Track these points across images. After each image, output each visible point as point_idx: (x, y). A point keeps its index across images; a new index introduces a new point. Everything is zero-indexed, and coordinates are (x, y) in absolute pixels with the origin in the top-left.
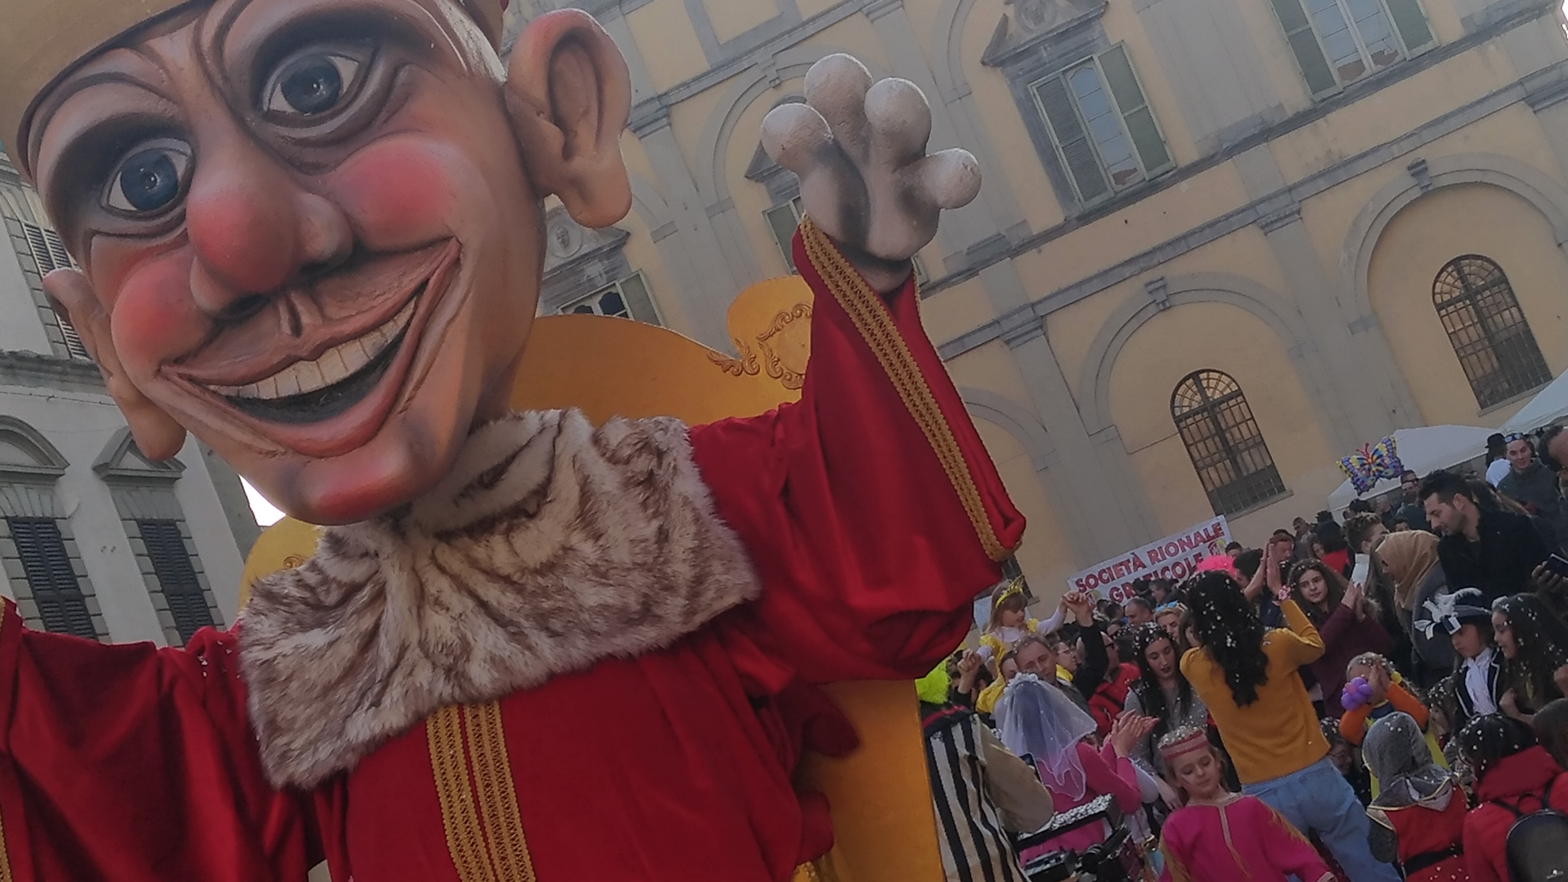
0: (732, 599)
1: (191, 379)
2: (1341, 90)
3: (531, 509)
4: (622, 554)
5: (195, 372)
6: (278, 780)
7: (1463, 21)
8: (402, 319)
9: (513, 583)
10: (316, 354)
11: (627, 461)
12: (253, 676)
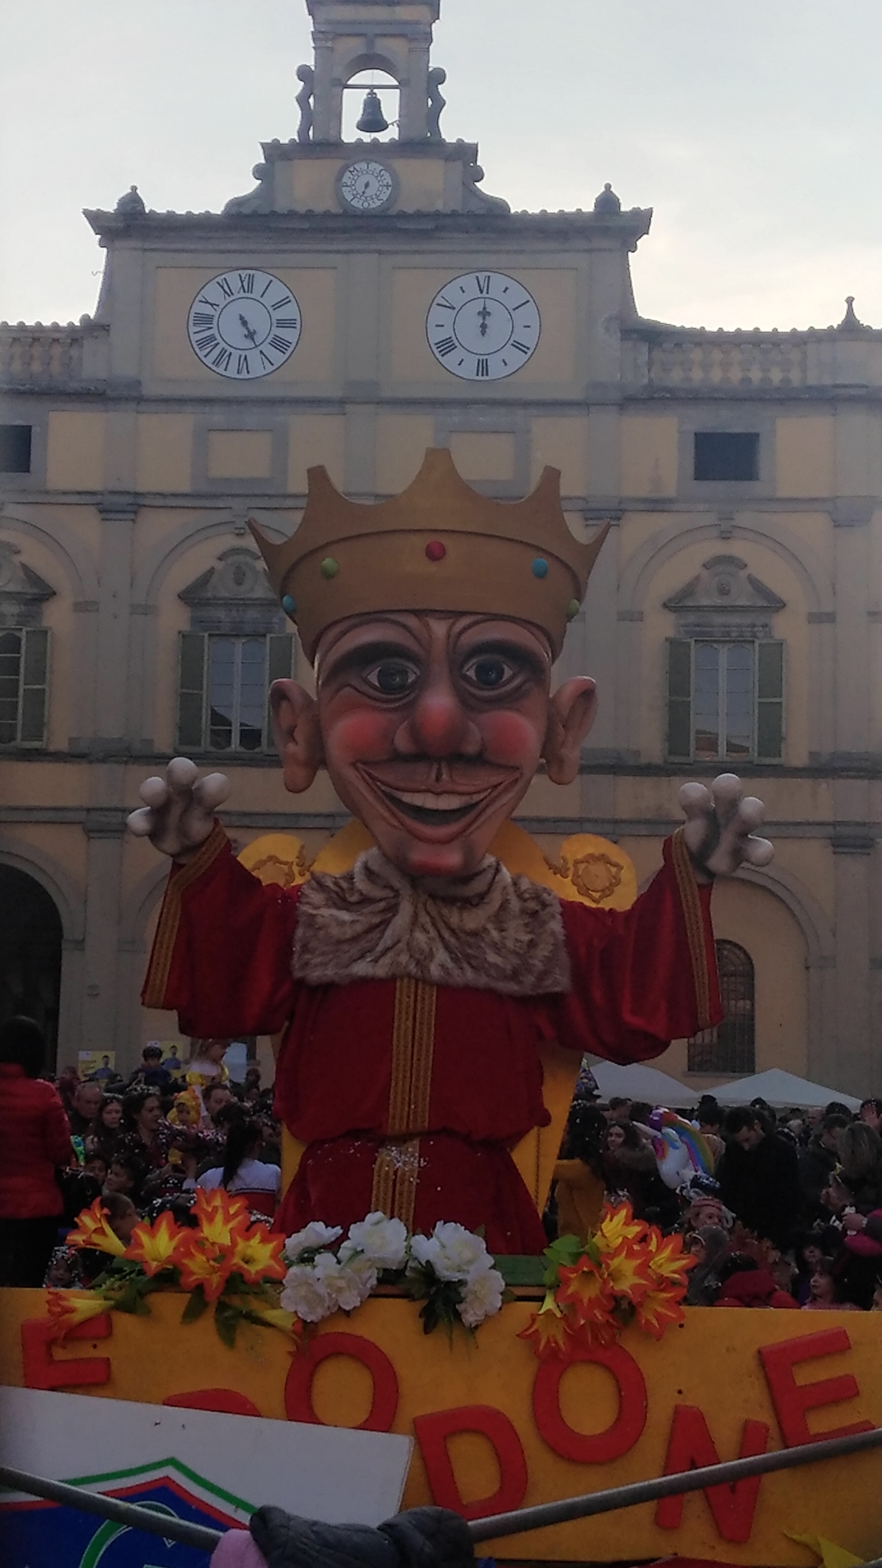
0: (557, 989)
1: (369, 775)
2: (692, 762)
3: (474, 902)
4: (510, 944)
5: (376, 774)
6: (298, 974)
7: (811, 754)
8: (482, 796)
9: (455, 933)
10: (438, 794)
11: (525, 900)
12: (302, 919)
